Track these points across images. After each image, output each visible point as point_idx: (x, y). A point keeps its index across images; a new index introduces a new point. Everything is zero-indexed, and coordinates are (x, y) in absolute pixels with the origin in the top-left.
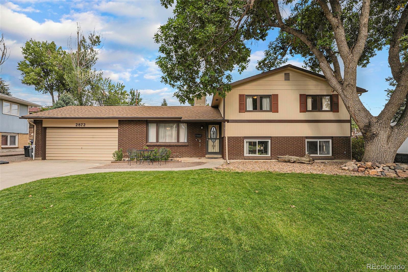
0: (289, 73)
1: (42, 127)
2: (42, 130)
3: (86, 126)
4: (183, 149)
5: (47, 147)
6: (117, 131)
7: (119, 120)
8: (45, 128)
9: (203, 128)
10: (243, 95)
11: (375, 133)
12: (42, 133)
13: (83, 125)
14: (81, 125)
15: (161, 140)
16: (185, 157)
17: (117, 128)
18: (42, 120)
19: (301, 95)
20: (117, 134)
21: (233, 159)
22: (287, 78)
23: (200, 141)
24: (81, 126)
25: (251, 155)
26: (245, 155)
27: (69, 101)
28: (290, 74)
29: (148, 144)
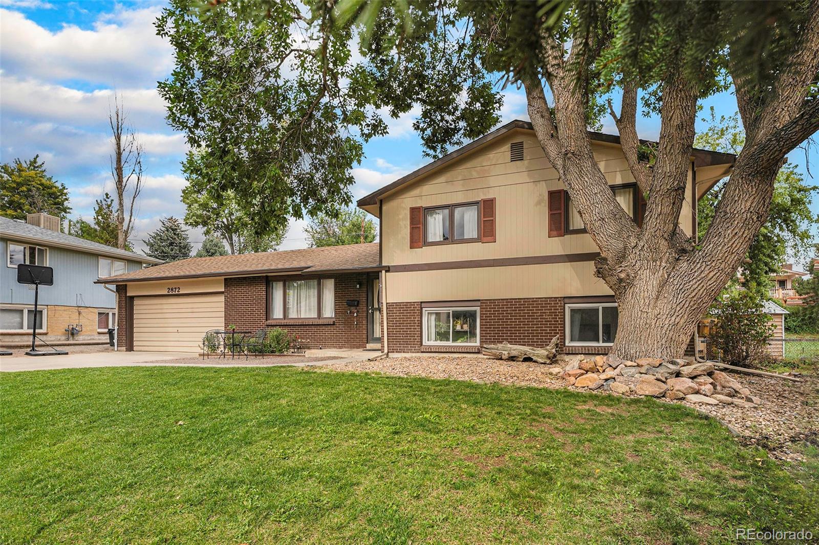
0: (522, 143)
1: (126, 296)
2: (126, 302)
3: (181, 292)
4: (327, 332)
5: (135, 330)
6: (222, 298)
7: (225, 279)
8: (132, 298)
9: (360, 286)
10: (419, 208)
11: (623, 275)
12: (126, 305)
13: (177, 290)
14: (174, 290)
15: (293, 314)
16: (330, 347)
17: (222, 293)
18: (126, 285)
19: (551, 194)
20: (223, 305)
21: (399, 352)
22: (517, 154)
23: (355, 315)
24: (174, 293)
25: (439, 343)
26: (425, 342)
27: (215, 250)
28: (525, 146)
29: (269, 322)
